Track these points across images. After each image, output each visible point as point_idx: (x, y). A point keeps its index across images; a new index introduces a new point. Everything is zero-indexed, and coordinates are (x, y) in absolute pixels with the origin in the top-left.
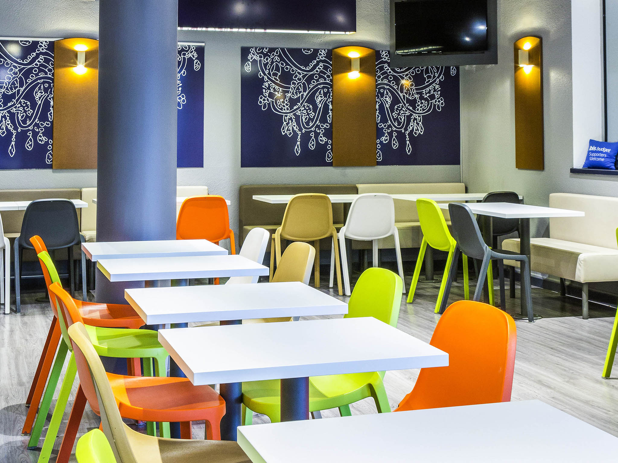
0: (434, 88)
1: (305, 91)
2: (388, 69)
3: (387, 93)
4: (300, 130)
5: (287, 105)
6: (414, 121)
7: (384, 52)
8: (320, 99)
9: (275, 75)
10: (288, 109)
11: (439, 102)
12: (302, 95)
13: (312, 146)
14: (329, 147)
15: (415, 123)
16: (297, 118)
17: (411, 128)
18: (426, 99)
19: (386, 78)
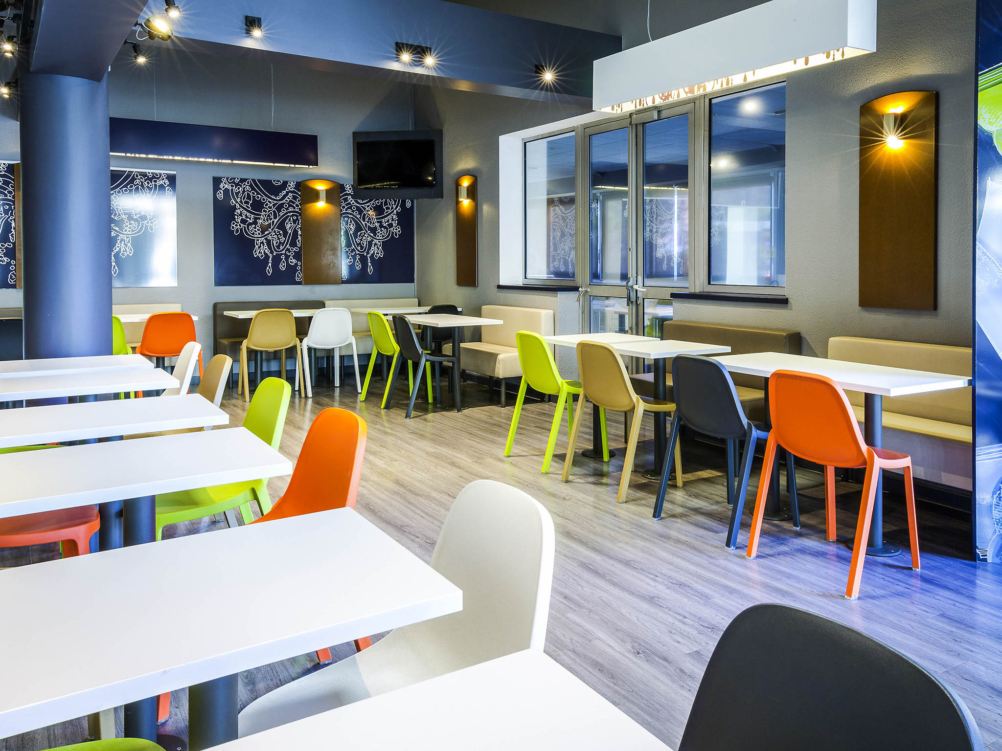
0: (392, 218)
1: (275, 218)
2: (352, 201)
3: (351, 220)
4: (272, 252)
5: (258, 230)
6: (374, 246)
7: (348, 186)
8: (289, 225)
9: (247, 203)
10: (259, 234)
11: (397, 230)
12: (273, 222)
13: (282, 267)
14: (299, 268)
15: (376, 248)
16: (268, 242)
17: (372, 251)
18: (385, 227)
19: (350, 208)
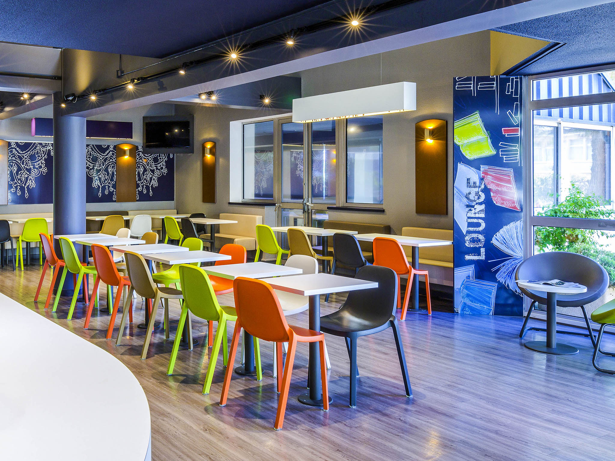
1: (103, 166)
4: (101, 185)
5: (95, 172)
8: (110, 169)
9: (89, 157)
10: (95, 175)
11: (165, 171)
12: (102, 168)
13: (106, 192)
14: (114, 193)
16: (100, 179)
18: (159, 169)
